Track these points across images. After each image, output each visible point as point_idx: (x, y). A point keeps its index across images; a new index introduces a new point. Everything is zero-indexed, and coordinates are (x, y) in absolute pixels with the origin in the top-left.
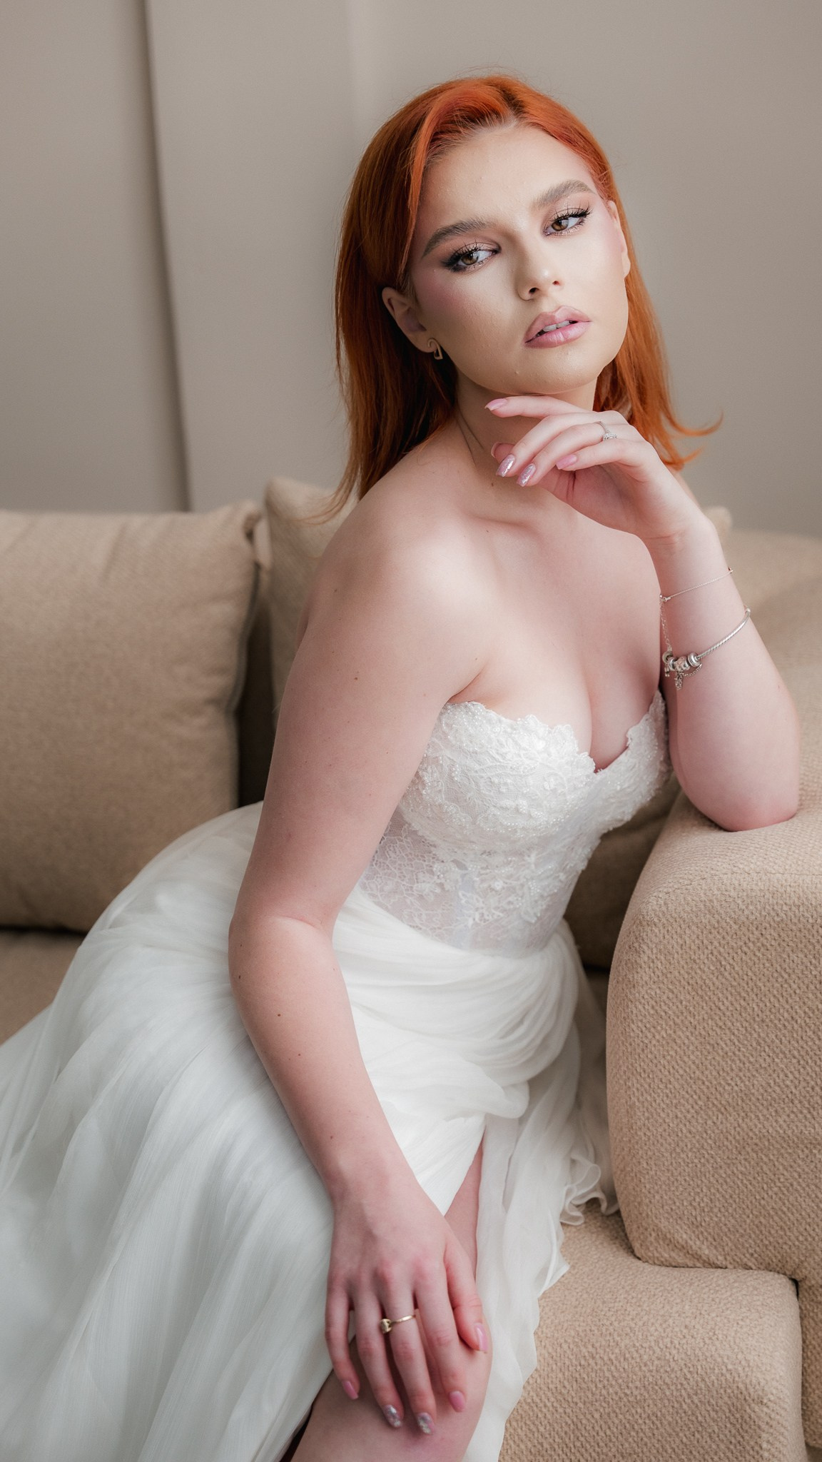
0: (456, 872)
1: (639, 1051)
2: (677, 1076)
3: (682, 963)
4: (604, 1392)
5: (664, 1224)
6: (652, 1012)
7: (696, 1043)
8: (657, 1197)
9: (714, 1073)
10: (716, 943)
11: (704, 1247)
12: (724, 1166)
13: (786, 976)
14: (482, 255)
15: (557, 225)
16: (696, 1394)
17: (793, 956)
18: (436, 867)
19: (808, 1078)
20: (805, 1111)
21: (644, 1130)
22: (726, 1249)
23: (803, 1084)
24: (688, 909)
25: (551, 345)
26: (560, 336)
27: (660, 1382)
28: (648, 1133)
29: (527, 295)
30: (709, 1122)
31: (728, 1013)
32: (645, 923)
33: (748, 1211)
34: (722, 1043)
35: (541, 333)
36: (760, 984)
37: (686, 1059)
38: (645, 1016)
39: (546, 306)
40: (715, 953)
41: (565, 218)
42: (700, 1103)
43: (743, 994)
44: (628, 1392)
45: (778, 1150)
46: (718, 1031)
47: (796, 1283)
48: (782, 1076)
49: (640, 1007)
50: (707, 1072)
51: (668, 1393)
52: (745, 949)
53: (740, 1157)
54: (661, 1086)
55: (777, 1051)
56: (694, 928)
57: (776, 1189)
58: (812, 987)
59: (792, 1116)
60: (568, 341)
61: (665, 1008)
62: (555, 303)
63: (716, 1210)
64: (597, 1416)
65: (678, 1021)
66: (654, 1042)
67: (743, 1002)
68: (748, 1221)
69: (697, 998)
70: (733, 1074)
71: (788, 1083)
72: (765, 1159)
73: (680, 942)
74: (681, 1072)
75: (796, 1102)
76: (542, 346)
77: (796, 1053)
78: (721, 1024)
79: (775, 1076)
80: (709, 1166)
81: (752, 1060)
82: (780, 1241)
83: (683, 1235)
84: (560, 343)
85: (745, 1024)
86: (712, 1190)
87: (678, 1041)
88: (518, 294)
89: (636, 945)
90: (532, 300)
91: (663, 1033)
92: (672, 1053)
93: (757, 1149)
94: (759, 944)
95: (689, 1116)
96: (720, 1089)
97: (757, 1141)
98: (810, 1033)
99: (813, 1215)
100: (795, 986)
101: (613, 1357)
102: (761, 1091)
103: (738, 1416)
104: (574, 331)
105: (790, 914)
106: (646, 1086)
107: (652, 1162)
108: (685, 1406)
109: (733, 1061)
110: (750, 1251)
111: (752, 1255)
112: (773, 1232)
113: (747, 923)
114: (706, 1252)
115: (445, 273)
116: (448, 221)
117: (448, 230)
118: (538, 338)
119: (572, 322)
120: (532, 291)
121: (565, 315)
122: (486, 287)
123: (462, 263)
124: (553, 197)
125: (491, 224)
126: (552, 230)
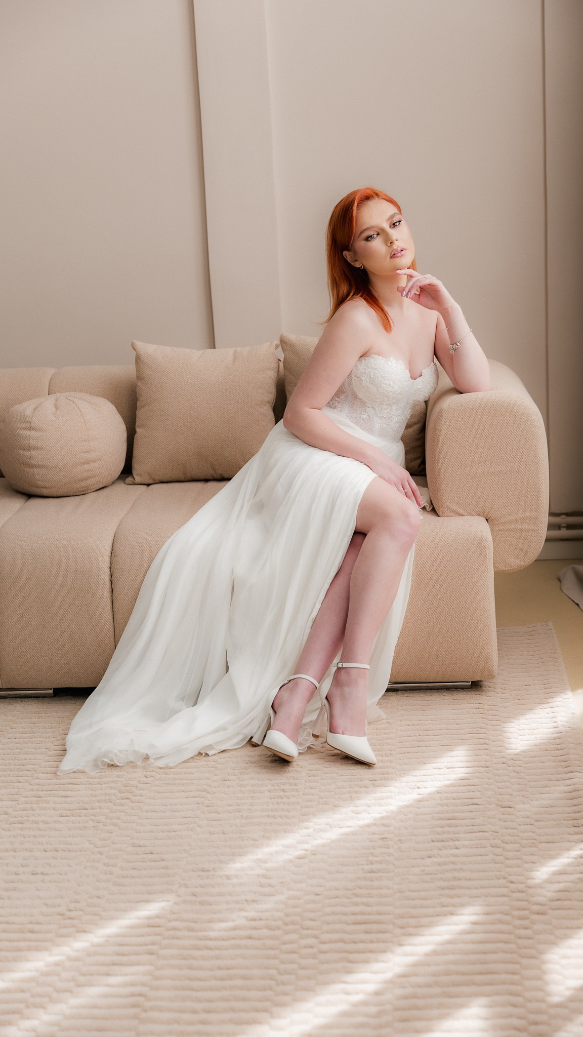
0: (373, 411)
1: (442, 451)
5: (449, 505)
6: (445, 438)
7: (458, 446)
14: (375, 236)
15: (394, 225)
18: (367, 409)
20: (489, 464)
22: (468, 511)
23: (489, 456)
25: (398, 256)
26: (399, 254)
29: (389, 245)
30: (462, 471)
34: (465, 446)
35: (394, 254)
36: (476, 427)
37: (455, 452)
39: (395, 247)
41: (395, 223)
42: (459, 465)
45: (482, 477)
47: (487, 520)
53: (471, 481)
57: (481, 489)
59: (486, 466)
60: (402, 255)
62: (397, 245)
63: (464, 498)
68: (474, 501)
70: (469, 455)
71: (484, 456)
72: (478, 480)
75: (487, 461)
76: (395, 257)
77: (486, 447)
78: (465, 440)
79: (481, 454)
80: (462, 485)
81: (474, 450)
82: (483, 505)
83: (455, 507)
84: (400, 256)
85: (472, 439)
86: (463, 492)
87: (453, 446)
88: (387, 245)
90: (391, 246)
91: (449, 444)
95: (456, 470)
96: (465, 460)
104: (403, 252)
107: (445, 485)
109: (469, 451)
112: (481, 503)
114: (462, 512)
115: (365, 242)
116: (364, 228)
117: (365, 230)
118: (393, 256)
119: (402, 251)
120: (391, 243)
121: (399, 249)
122: (377, 245)
123: (369, 239)
124: (392, 217)
125: (378, 227)
126: (392, 227)
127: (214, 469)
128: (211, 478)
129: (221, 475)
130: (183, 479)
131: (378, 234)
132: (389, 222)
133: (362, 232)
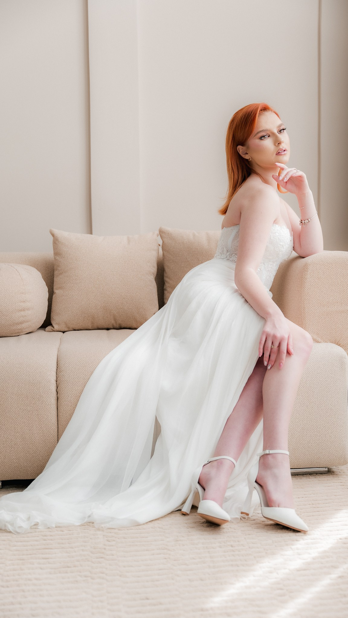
1: (307, 294)
2: (315, 299)
3: (316, 273)
4: (313, 360)
6: (310, 285)
7: (319, 291)
8: (310, 328)
9: (322, 298)
10: (323, 268)
11: (319, 339)
12: (324, 319)
13: (337, 274)
14: (267, 136)
15: (280, 131)
16: (332, 358)
17: (338, 270)
19: (341, 297)
20: (340, 305)
21: (307, 313)
22: (324, 339)
23: (340, 298)
24: (317, 261)
25: (282, 155)
26: (283, 153)
27: (324, 357)
28: (308, 313)
29: (277, 145)
30: (321, 309)
31: (325, 284)
32: (308, 265)
33: (328, 329)
34: (324, 291)
35: (279, 153)
37: (316, 295)
38: (308, 286)
39: (281, 147)
40: (323, 270)
41: (281, 130)
42: (319, 305)
43: (328, 279)
44: (318, 360)
45: (335, 314)
46: (323, 288)
47: (338, 345)
48: (336, 297)
49: (307, 284)
50: (321, 298)
51: (326, 359)
52: (329, 269)
53: (327, 317)
54: (311, 302)
55: (335, 291)
56: (319, 265)
57: (334, 324)
58: (342, 276)
59: (338, 306)
60: (285, 154)
61: (312, 283)
62: (283, 146)
63: (322, 330)
64: (312, 366)
65: (315, 286)
66: (310, 292)
67: (328, 281)
68: (329, 332)
69: (319, 281)
70: (326, 298)
71: (337, 298)
72: (332, 317)
73: (316, 268)
74: (315, 298)
75: (339, 303)
76: (280, 155)
77: (338, 292)
78: (324, 286)
79: (334, 297)
80: (321, 320)
81: (330, 294)
82: (335, 336)
83: (315, 337)
85: (329, 286)
86: (321, 325)
87: (315, 291)
88: (275, 145)
89: (307, 270)
90: (278, 146)
91: (312, 289)
92: (314, 294)
93: (330, 314)
94: (332, 268)
95: (317, 309)
96: (323, 301)
97: (330, 312)
98: (341, 287)
99: (342, 329)
100: (338, 276)
101: (313, 353)
102: (332, 301)
103: (341, 361)
104: (285, 152)
105: (338, 260)
106: (308, 302)
107: (309, 320)
108: (330, 361)
109: (326, 294)
110: (329, 339)
111: (329, 340)
112: (334, 334)
113: (329, 263)
114: (320, 340)
115: (259, 140)
116: (261, 130)
117: (261, 131)
118: (278, 154)
119: (284, 151)
120: (278, 144)
121: (284, 149)
122: (268, 143)
123: (263, 138)
124: (280, 126)
125: (270, 130)
126: (279, 132)
127: (115, 320)
128: (111, 327)
129: (120, 324)
130: (90, 328)
131: (269, 136)
132: (278, 129)
133: (258, 133)
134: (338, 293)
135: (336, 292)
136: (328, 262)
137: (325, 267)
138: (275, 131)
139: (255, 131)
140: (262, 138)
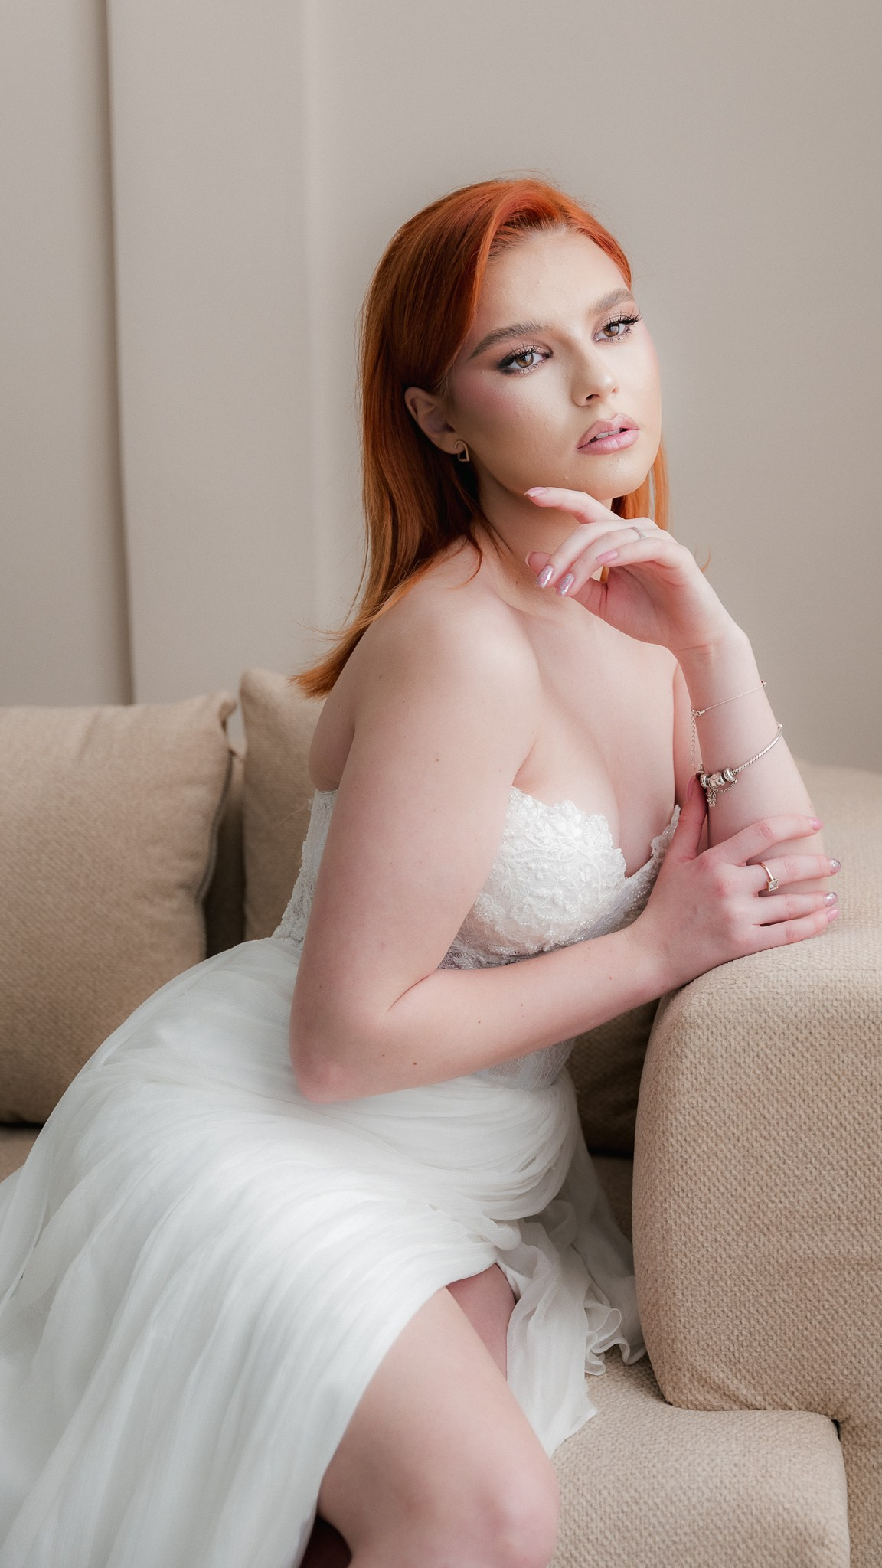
1: (678, 1167)
2: (718, 1194)
3: (727, 1067)
4: (650, 1541)
5: (699, 1362)
6: (693, 1123)
7: (739, 1156)
8: (693, 1332)
9: (758, 1189)
10: (762, 1044)
11: (742, 1387)
12: (765, 1294)
13: (835, 1078)
14: (536, 358)
15: (610, 331)
16: (751, 1538)
17: (843, 1056)
19: (857, 1191)
20: (853, 1229)
21: (680, 1256)
23: (851, 1198)
24: (733, 1008)
25: (604, 452)
26: (612, 444)
27: (711, 1526)
28: (685, 1260)
29: (583, 401)
30: (751, 1245)
31: (774, 1122)
32: (687, 1026)
33: (789, 1344)
34: (766, 1156)
35: (595, 440)
36: (808, 1089)
37: (727, 1175)
38: (685, 1129)
39: (602, 413)
40: (762, 1055)
42: (741, 1223)
43: (791, 1100)
44: (676, 1539)
45: (823, 1274)
46: (763, 1141)
47: (837, 1426)
48: (829, 1189)
49: (680, 1118)
50: (749, 1189)
51: (720, 1538)
52: (793, 1050)
53: (782, 1283)
54: (701, 1206)
55: (825, 1162)
56: (739, 1028)
57: (820, 1317)
58: (862, 1090)
59: (839, 1234)
60: (623, 449)
61: (707, 1118)
62: (613, 410)
63: (755, 1344)
65: (720, 1132)
66: (694, 1157)
67: (790, 1110)
68: (790, 1355)
69: (741, 1106)
70: (777, 1190)
71: (835, 1197)
72: (809, 1284)
73: (725, 1044)
74: (722, 1189)
75: (843, 1218)
76: (594, 453)
77: (844, 1163)
78: (765, 1134)
79: (821, 1190)
80: (749, 1294)
81: (797, 1173)
82: (824, 1376)
83: (720, 1374)
84: (614, 451)
85: (791, 1133)
86: (752, 1322)
87: (720, 1155)
88: (574, 401)
89: (678, 1050)
90: (588, 406)
91: (704, 1147)
92: (713, 1168)
93: (801, 1272)
94: (808, 1044)
95: (729, 1239)
96: (763, 1207)
97: (801, 1264)
98: (859, 1141)
99: (859, 1345)
100: (844, 1089)
101: (658, 1501)
102: (807, 1207)
103: (797, 1560)
104: (627, 438)
105: (840, 1010)
106: (684, 1207)
108: (739, 1552)
109: (777, 1174)
110: (791, 1389)
111: (793, 1393)
112: (816, 1366)
113: (795, 1021)
115: (496, 375)
116: (503, 324)
117: (503, 333)
118: (589, 446)
119: (623, 430)
120: (590, 398)
121: (617, 423)
123: (514, 365)
124: (606, 305)
125: (550, 330)
126: (602, 335)
131: (547, 356)
132: (596, 318)
133: (491, 339)
134: (842, 1173)
135: (828, 1167)
136: (791, 1016)
137: (776, 1038)
138: (580, 333)
139: (480, 326)
140: (507, 364)
